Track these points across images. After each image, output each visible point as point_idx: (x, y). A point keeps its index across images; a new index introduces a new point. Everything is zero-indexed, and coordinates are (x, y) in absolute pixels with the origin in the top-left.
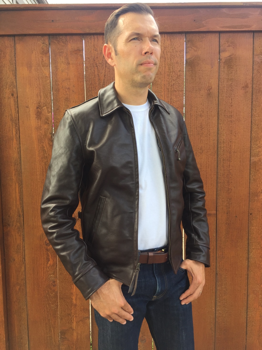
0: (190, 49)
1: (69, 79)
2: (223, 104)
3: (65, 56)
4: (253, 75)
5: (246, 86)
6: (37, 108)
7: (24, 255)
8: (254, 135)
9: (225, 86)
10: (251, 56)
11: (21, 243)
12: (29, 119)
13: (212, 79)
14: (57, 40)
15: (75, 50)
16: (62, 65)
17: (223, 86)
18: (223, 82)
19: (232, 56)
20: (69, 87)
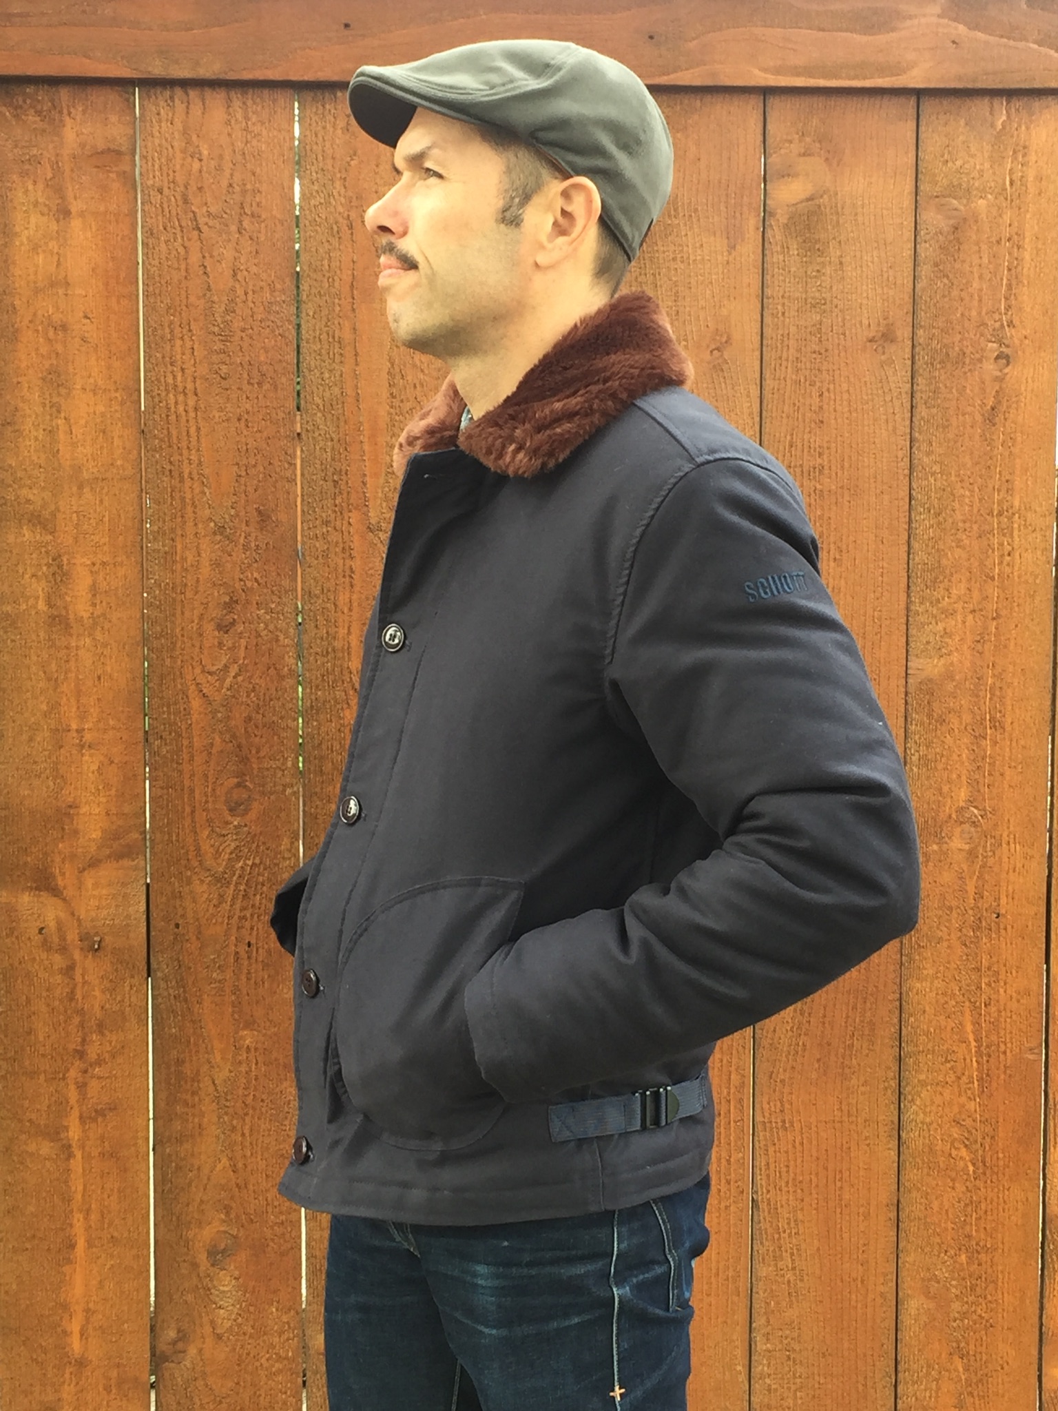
1: (68, 284)
2: (784, 415)
3: (49, 175)
4: (918, 286)
5: (888, 336)
8: (920, 557)
9: (788, 334)
10: (908, 202)
13: (732, 299)
14: (11, 106)
15: (98, 153)
16: (33, 220)
17: (780, 332)
18: (783, 314)
19: (822, 197)
20: (64, 320)
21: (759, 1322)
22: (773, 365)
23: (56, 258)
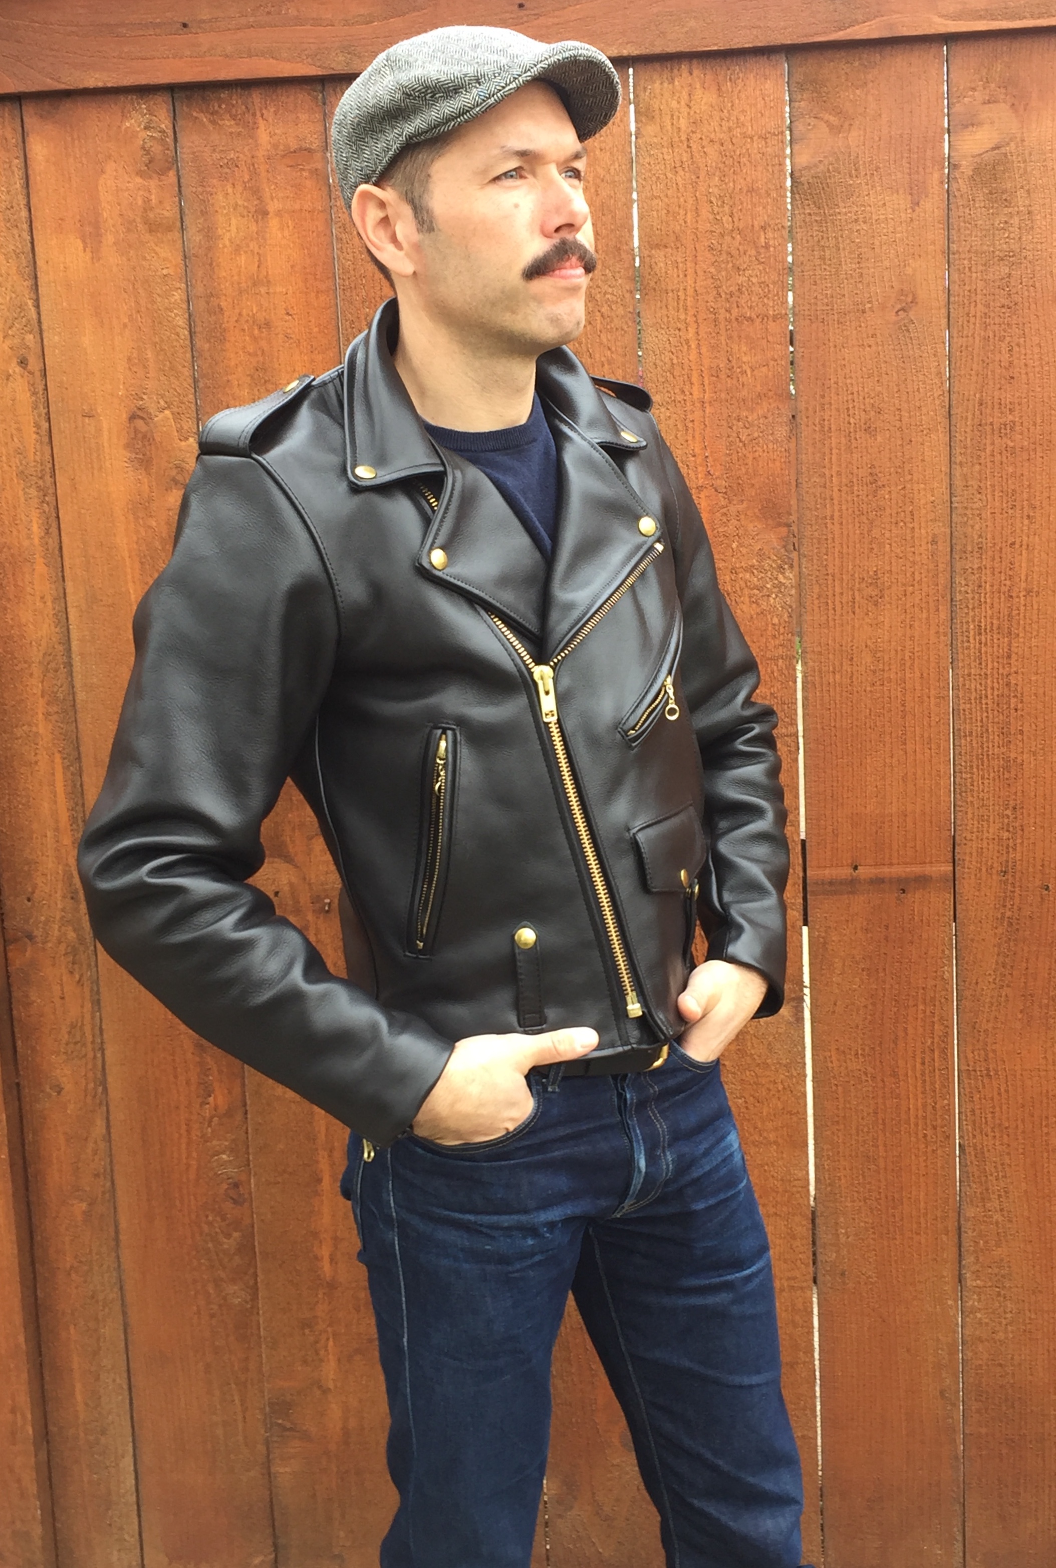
0: (813, 121)
1: (269, 282)
2: (973, 372)
3: (246, 179)
6: (133, 417)
7: (100, 1067)
9: (975, 290)
11: (88, 1017)
12: (100, 468)
13: (917, 257)
14: (208, 112)
15: (291, 152)
16: (234, 221)
17: (967, 287)
18: (970, 269)
19: (1008, 144)
20: (267, 317)
21: (969, 1260)
22: (960, 323)
23: (256, 258)
